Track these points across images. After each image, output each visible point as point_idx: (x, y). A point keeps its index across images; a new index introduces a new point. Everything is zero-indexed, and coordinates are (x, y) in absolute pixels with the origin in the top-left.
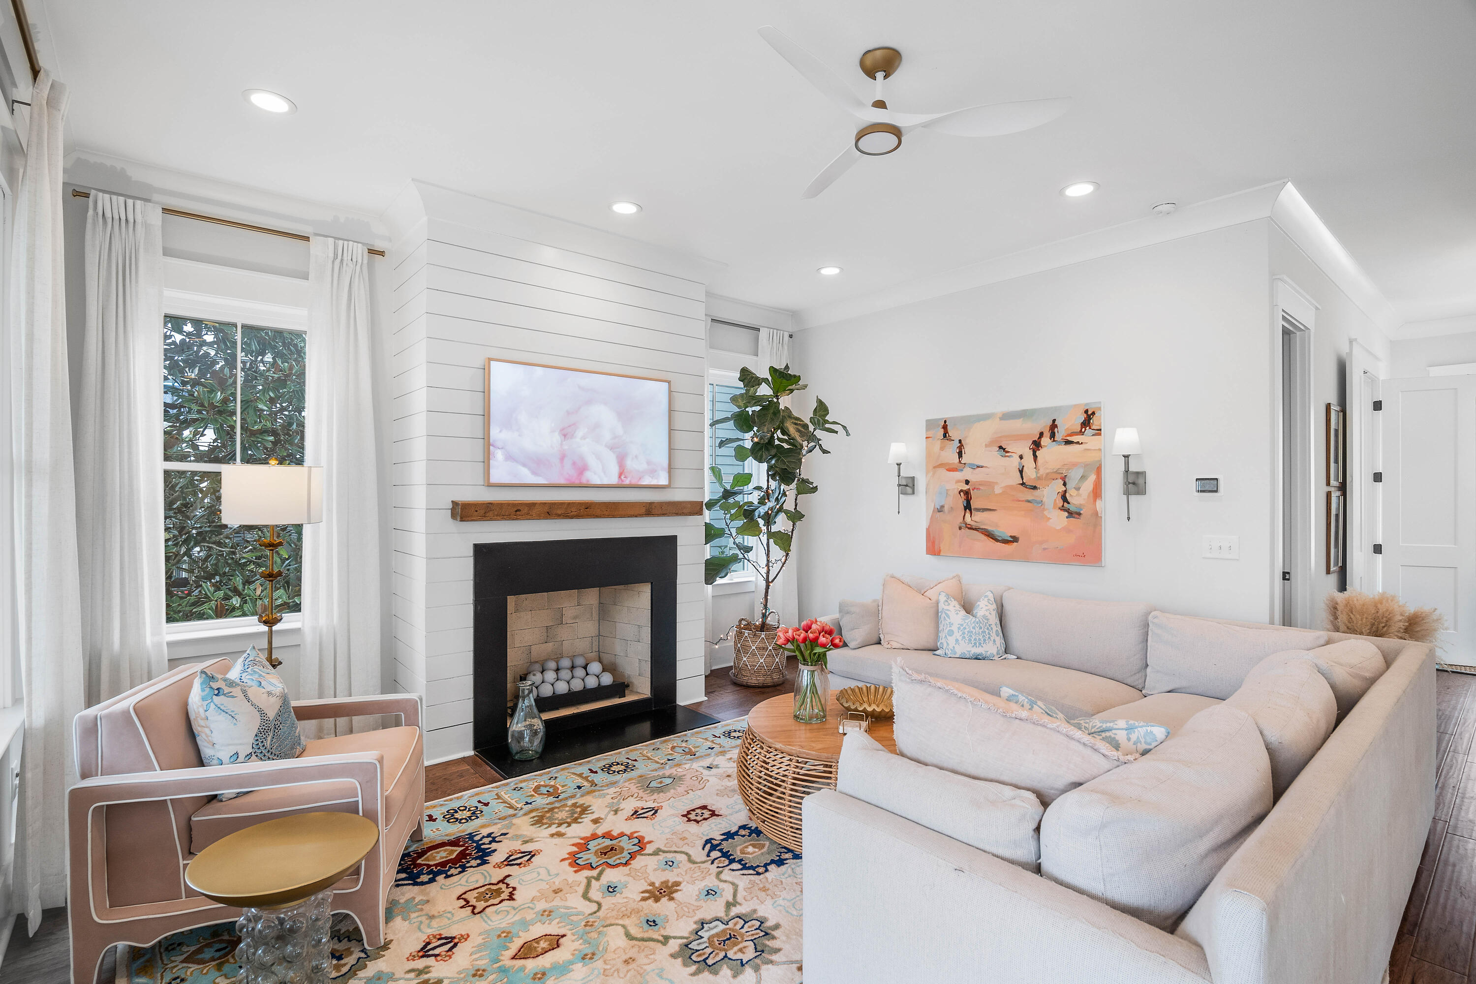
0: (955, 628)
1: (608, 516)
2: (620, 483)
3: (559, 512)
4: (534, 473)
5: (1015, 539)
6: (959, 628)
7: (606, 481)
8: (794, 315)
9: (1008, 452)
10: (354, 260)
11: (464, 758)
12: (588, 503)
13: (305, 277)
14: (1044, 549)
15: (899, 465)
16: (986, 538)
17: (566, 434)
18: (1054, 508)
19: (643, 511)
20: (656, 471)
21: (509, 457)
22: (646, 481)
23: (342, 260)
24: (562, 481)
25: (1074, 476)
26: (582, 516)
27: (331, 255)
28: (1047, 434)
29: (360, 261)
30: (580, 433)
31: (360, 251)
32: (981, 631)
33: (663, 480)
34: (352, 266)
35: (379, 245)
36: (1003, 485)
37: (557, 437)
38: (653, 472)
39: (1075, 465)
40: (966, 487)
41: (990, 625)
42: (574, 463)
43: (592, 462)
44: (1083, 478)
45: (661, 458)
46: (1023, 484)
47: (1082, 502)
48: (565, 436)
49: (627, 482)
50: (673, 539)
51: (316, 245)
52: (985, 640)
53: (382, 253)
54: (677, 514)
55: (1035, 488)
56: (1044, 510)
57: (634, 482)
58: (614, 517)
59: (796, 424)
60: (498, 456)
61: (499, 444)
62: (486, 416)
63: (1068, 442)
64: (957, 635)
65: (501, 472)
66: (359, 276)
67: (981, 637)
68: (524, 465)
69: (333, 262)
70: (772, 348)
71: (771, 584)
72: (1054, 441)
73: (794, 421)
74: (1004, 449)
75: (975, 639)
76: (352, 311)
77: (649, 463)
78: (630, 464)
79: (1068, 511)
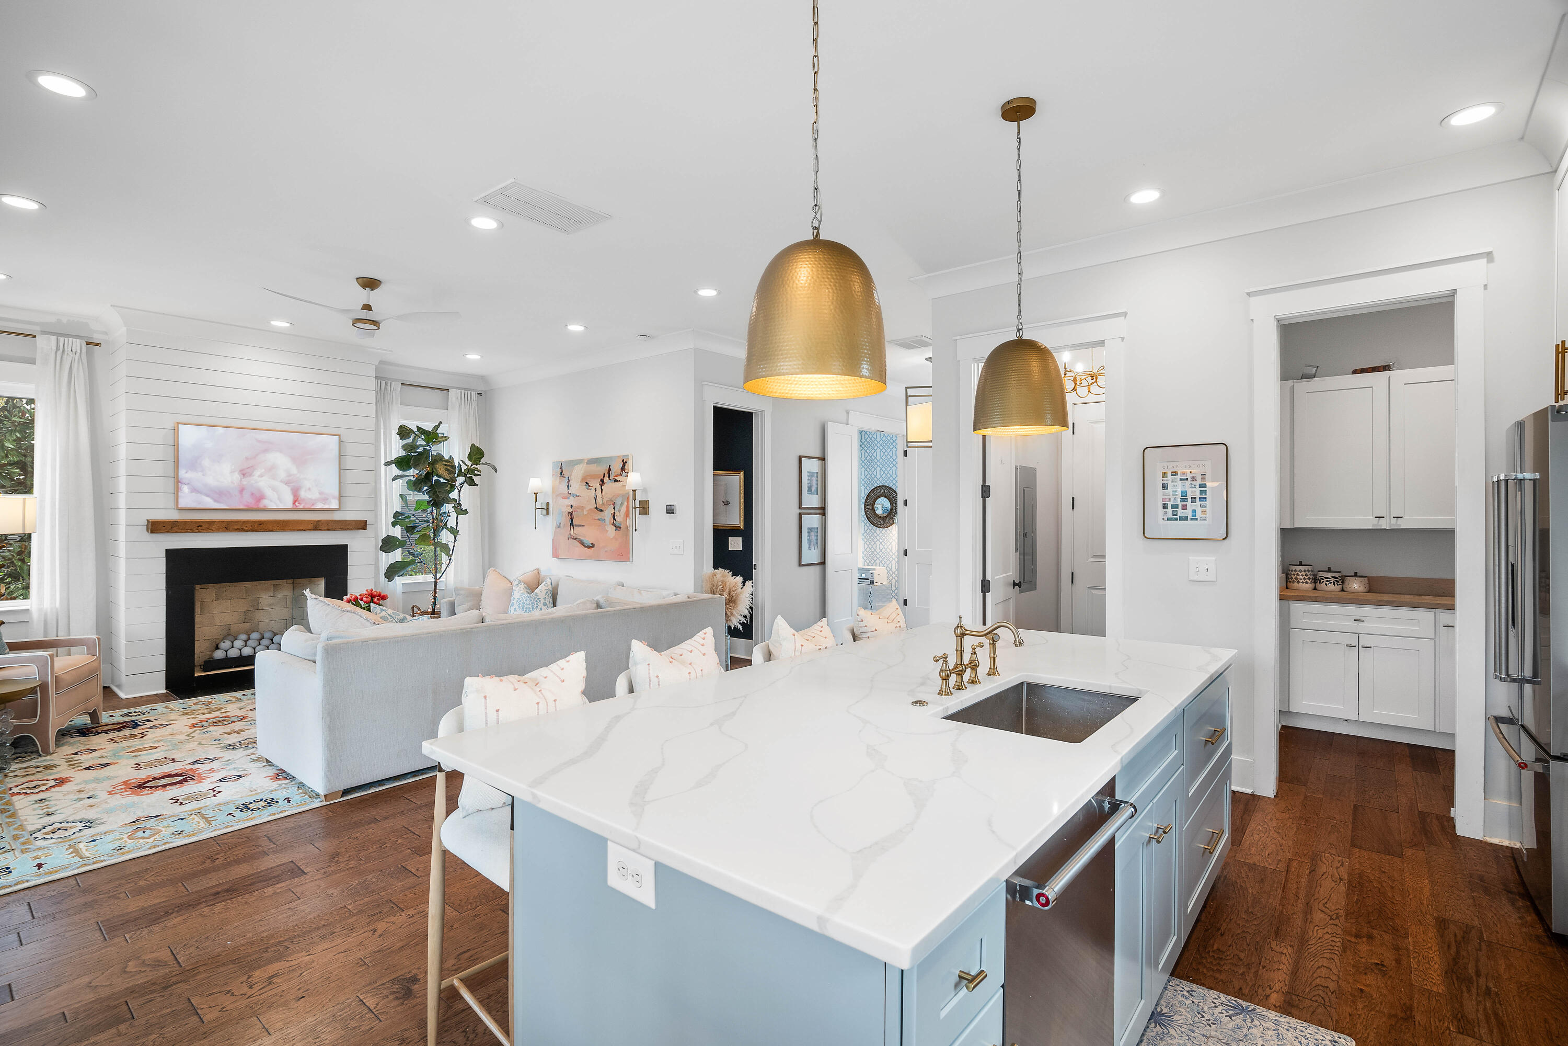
0: (515, 601)
1: (280, 531)
2: (295, 507)
3: (236, 527)
4: (215, 501)
5: (593, 545)
6: (517, 601)
7: (281, 506)
8: (483, 379)
9: (590, 486)
10: (74, 351)
11: (157, 694)
12: (261, 521)
13: (33, 362)
14: (606, 551)
15: (536, 494)
16: (580, 544)
17: (244, 473)
18: (610, 524)
19: (311, 526)
20: (327, 499)
21: (194, 490)
22: (319, 506)
23: (63, 351)
24: (242, 507)
25: (618, 502)
26: (256, 530)
27: (54, 348)
28: (607, 475)
29: (79, 351)
30: (257, 473)
31: (78, 344)
32: (530, 602)
33: (334, 505)
34: (72, 355)
35: (96, 338)
36: (588, 509)
37: (237, 476)
38: (325, 500)
39: (618, 495)
40: (571, 510)
41: (538, 599)
42: (252, 494)
43: (268, 493)
44: (622, 504)
45: (332, 489)
46: (596, 508)
47: (621, 520)
48: (244, 475)
49: (301, 507)
50: (345, 548)
51: (41, 340)
52: (533, 608)
53: (99, 345)
54: (342, 529)
55: (601, 511)
56: (605, 525)
57: (307, 506)
58: (284, 531)
59: (446, 465)
60: (185, 489)
61: (184, 481)
62: (176, 462)
63: (616, 481)
64: (516, 605)
65: (187, 499)
66: (78, 362)
67: (530, 606)
68: (208, 496)
69: (56, 352)
70: (460, 404)
71: (438, 581)
72: (610, 479)
73: (445, 463)
74: (588, 484)
75: (526, 608)
76: (72, 387)
77: (321, 493)
78: (303, 494)
79: (615, 525)
